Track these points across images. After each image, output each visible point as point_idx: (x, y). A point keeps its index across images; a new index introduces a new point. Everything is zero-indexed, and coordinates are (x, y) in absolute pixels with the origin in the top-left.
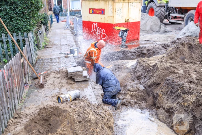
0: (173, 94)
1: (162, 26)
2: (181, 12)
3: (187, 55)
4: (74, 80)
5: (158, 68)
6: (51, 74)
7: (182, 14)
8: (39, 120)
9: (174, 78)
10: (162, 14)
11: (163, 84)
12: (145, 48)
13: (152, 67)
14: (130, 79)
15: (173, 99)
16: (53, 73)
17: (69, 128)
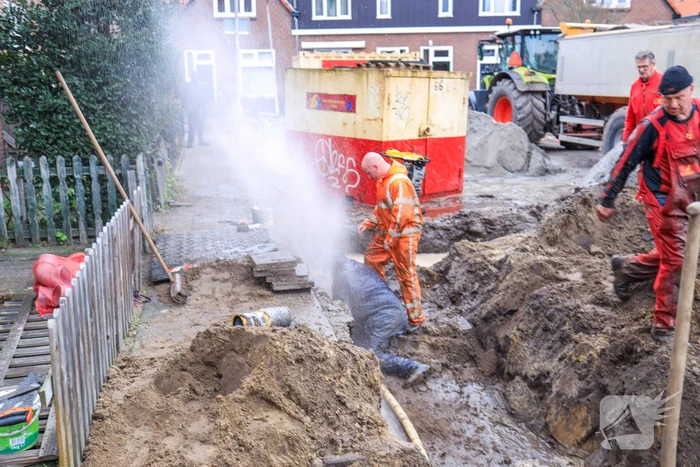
0: (550, 337)
1: (534, 152)
2: (594, 111)
3: (598, 234)
4: (269, 286)
5: (510, 267)
6: (204, 271)
7: (598, 117)
8: (191, 364)
9: (554, 291)
10: (535, 118)
11: (523, 310)
12: (478, 215)
13: (495, 266)
14: (431, 302)
15: (550, 348)
16: (208, 270)
17: (272, 375)
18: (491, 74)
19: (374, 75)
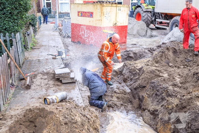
0: (158, 97)
1: (148, 30)
2: (166, 18)
3: (171, 59)
4: (61, 81)
5: (144, 71)
6: (38, 75)
7: (167, 20)
8: (24, 122)
9: (159, 81)
10: (148, 19)
11: (148, 87)
12: (132, 51)
13: (138, 70)
14: (117, 81)
15: (158, 101)
16: (40, 75)
17: (55, 130)
18: (135, 6)
19: (99, 6)
